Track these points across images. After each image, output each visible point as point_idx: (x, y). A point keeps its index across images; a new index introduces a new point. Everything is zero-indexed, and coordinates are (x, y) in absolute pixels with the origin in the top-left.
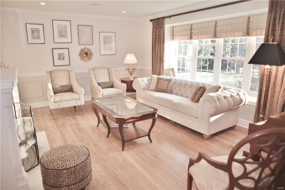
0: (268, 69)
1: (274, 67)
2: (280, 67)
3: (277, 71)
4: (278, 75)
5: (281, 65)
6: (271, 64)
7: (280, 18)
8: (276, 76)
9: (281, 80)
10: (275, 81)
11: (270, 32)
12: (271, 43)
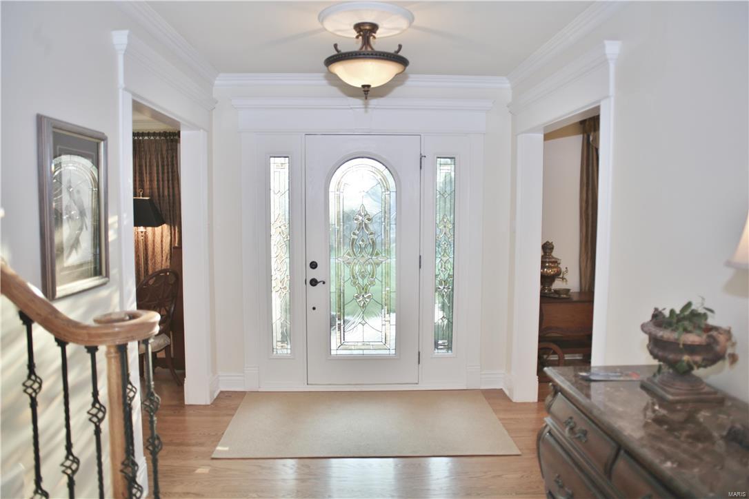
0: (142, 232)
1: (149, 229)
2: (156, 228)
3: (154, 234)
4: (156, 241)
5: (157, 226)
6: (145, 226)
7: (146, 166)
8: (154, 241)
9: (160, 246)
10: (154, 249)
11: (138, 183)
12: (141, 198)
